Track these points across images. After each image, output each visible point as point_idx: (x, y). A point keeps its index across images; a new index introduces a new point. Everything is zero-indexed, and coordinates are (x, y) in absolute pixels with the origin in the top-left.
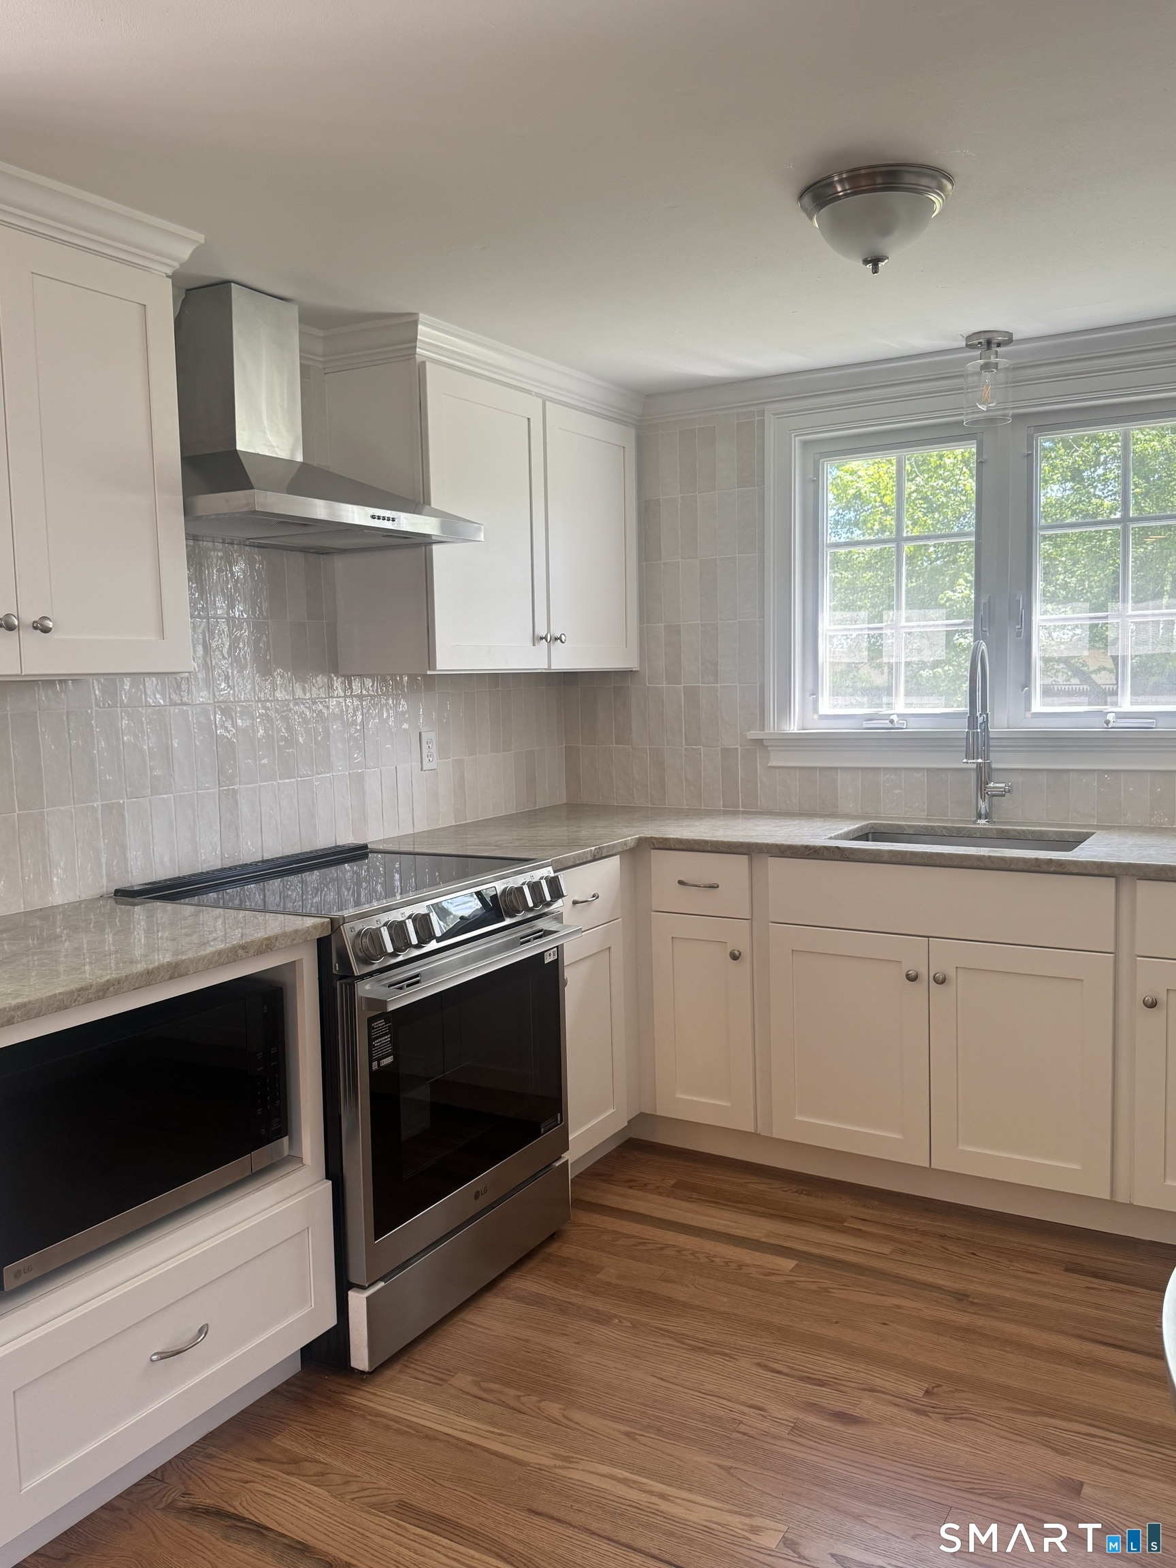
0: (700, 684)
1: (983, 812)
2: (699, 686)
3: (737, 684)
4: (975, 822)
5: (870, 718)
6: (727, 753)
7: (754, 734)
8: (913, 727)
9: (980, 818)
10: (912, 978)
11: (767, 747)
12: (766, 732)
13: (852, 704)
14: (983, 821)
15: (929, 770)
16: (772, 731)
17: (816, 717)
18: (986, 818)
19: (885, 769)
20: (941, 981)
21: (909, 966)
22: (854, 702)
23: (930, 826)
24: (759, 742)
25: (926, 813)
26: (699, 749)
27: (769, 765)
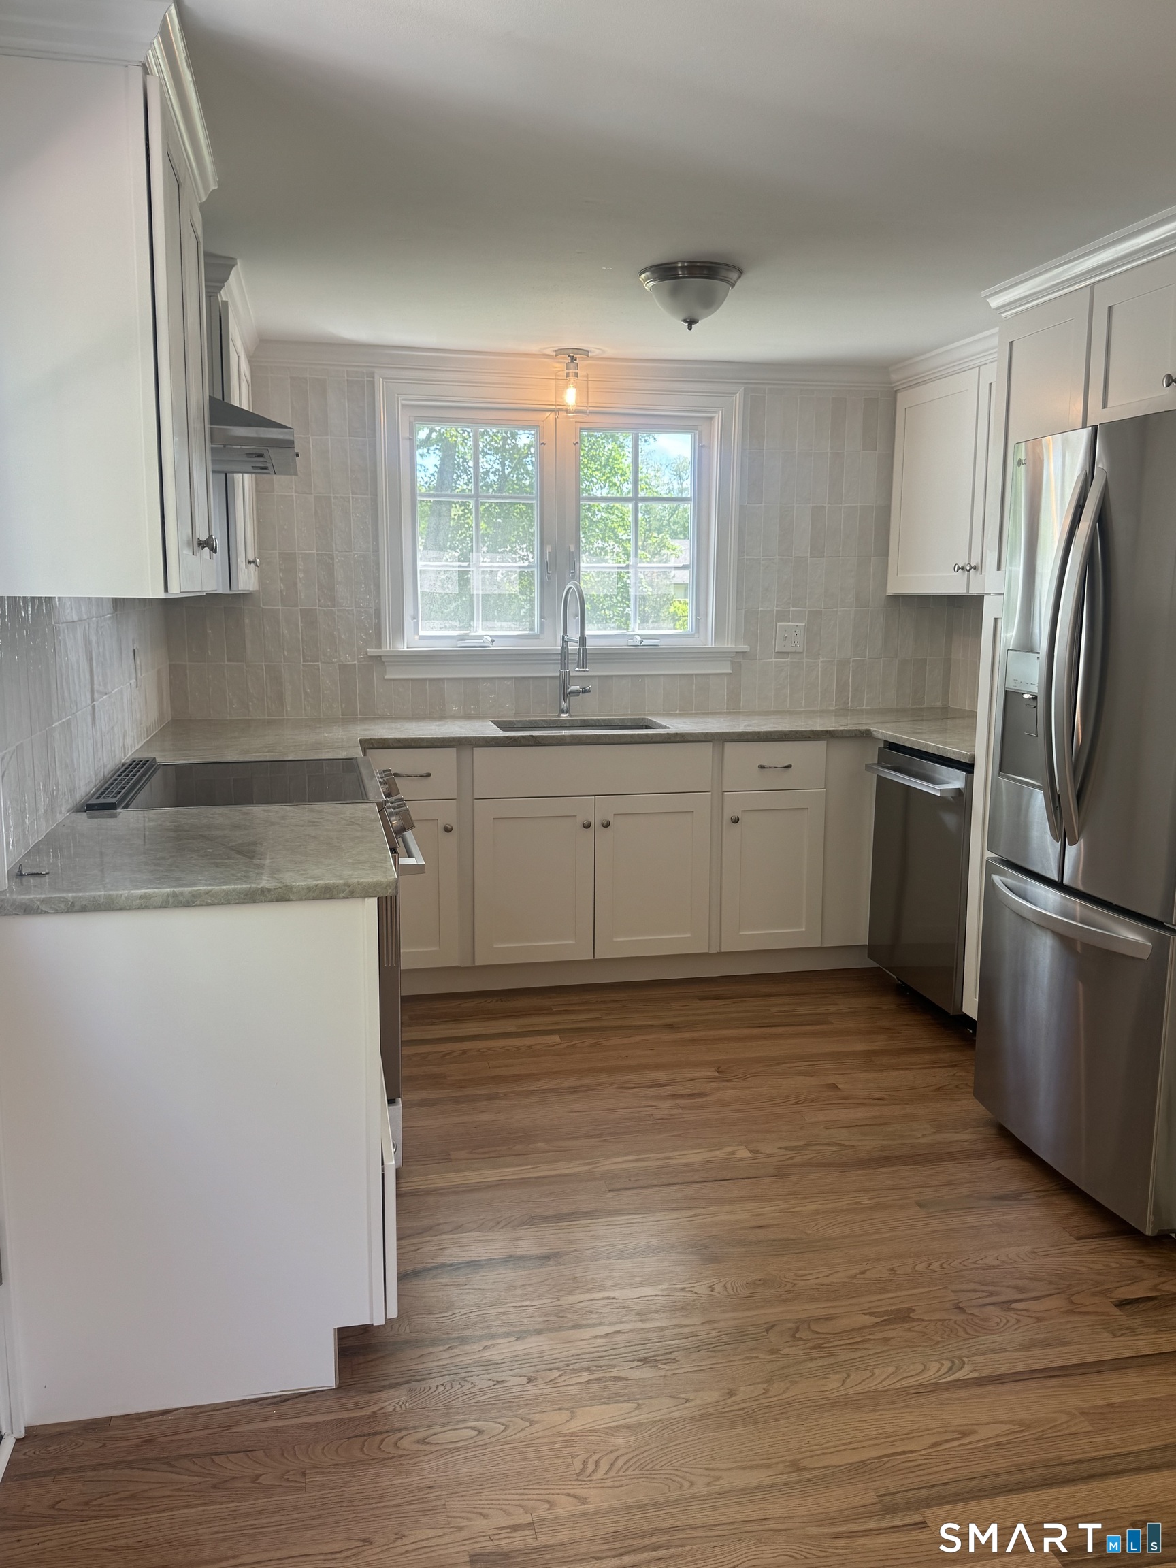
0: (317, 608)
1: (565, 708)
2: (316, 609)
3: (353, 608)
4: (559, 716)
5: (462, 638)
6: (344, 667)
7: (372, 651)
8: (498, 646)
9: (563, 712)
10: (587, 826)
11: (383, 662)
12: (383, 649)
13: (446, 627)
14: (565, 715)
15: (516, 678)
16: (388, 649)
17: (417, 637)
18: (567, 713)
19: (482, 678)
20: (606, 825)
21: (582, 819)
22: (447, 625)
23: (533, 720)
24: (378, 659)
25: (514, 712)
26: (318, 665)
27: (386, 677)
